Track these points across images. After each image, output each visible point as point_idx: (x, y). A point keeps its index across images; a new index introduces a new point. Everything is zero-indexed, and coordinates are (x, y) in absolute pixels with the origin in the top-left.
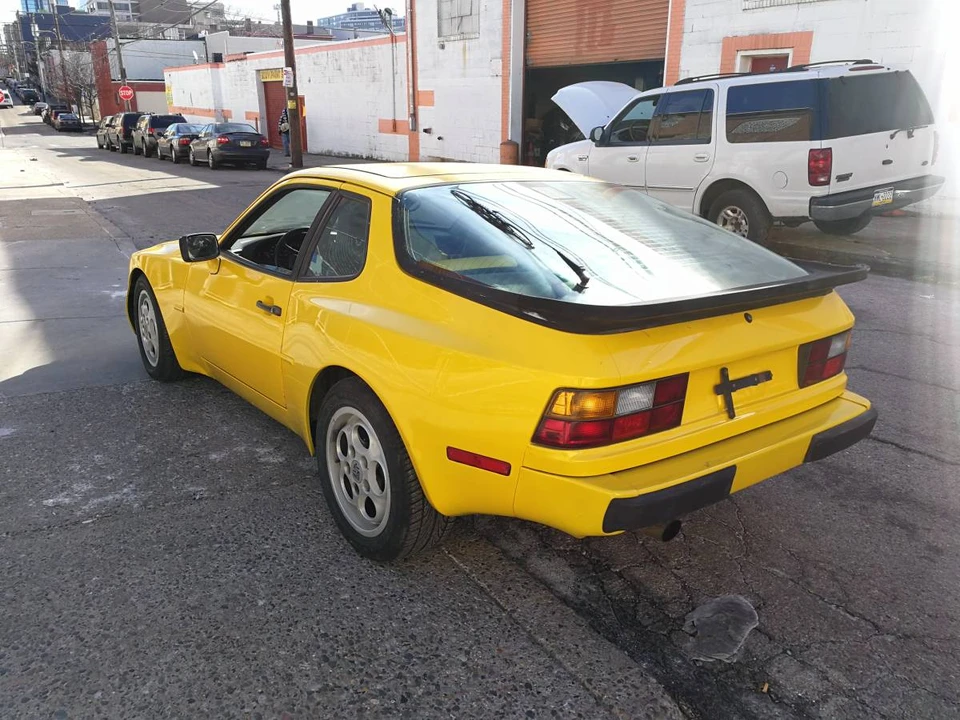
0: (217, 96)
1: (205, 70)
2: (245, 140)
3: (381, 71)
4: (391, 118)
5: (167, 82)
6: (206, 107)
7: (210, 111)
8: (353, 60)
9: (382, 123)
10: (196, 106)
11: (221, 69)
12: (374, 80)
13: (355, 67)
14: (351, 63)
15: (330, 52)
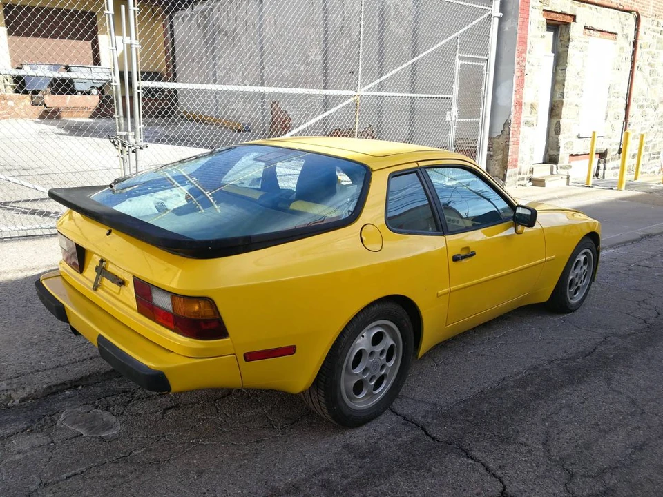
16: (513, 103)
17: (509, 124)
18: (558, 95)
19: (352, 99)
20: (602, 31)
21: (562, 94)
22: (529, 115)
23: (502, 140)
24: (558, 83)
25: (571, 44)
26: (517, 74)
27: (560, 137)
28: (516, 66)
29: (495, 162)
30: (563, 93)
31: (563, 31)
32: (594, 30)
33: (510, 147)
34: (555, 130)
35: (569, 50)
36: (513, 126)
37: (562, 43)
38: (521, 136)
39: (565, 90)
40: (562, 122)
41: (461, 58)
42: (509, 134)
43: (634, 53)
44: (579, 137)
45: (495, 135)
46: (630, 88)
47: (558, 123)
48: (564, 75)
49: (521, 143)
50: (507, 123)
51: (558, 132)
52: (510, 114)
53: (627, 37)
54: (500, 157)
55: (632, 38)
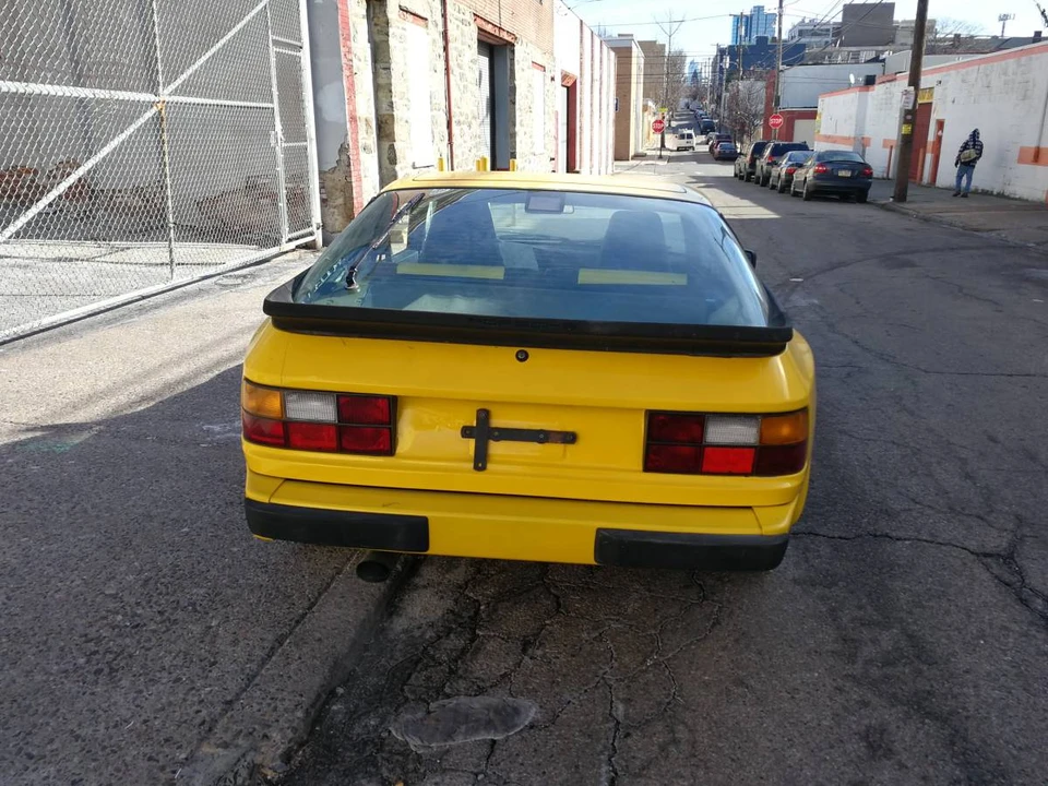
0: (860, 121)
1: (854, 94)
2: (844, 169)
3: (1034, 86)
4: (1034, 145)
5: (819, 110)
6: (846, 134)
7: (849, 138)
8: (1005, 74)
9: (1023, 150)
10: (839, 134)
11: (870, 93)
12: (1025, 97)
13: (1006, 83)
14: (1003, 78)
15: (982, 66)
16: (348, 118)
17: (347, 150)
18: (385, 106)
19: (155, 110)
20: (414, 14)
21: (391, 105)
22: (365, 135)
23: (339, 176)
24: (382, 88)
25: (391, 31)
26: (346, 73)
27: (397, 168)
28: (344, 61)
29: (332, 210)
30: (392, 103)
31: (377, 11)
32: (407, 12)
33: (354, 185)
34: (389, 158)
35: (390, 39)
36: (352, 152)
37: (379, 28)
38: (362, 167)
39: (394, 99)
40: (397, 145)
41: (276, 43)
42: (349, 165)
43: (446, 49)
44: (414, 167)
45: (327, 168)
46: (448, 98)
47: (392, 147)
48: (389, 76)
49: (363, 179)
50: (343, 149)
51: (393, 161)
52: (347, 135)
53: (437, 25)
54: (340, 201)
55: (441, 29)
